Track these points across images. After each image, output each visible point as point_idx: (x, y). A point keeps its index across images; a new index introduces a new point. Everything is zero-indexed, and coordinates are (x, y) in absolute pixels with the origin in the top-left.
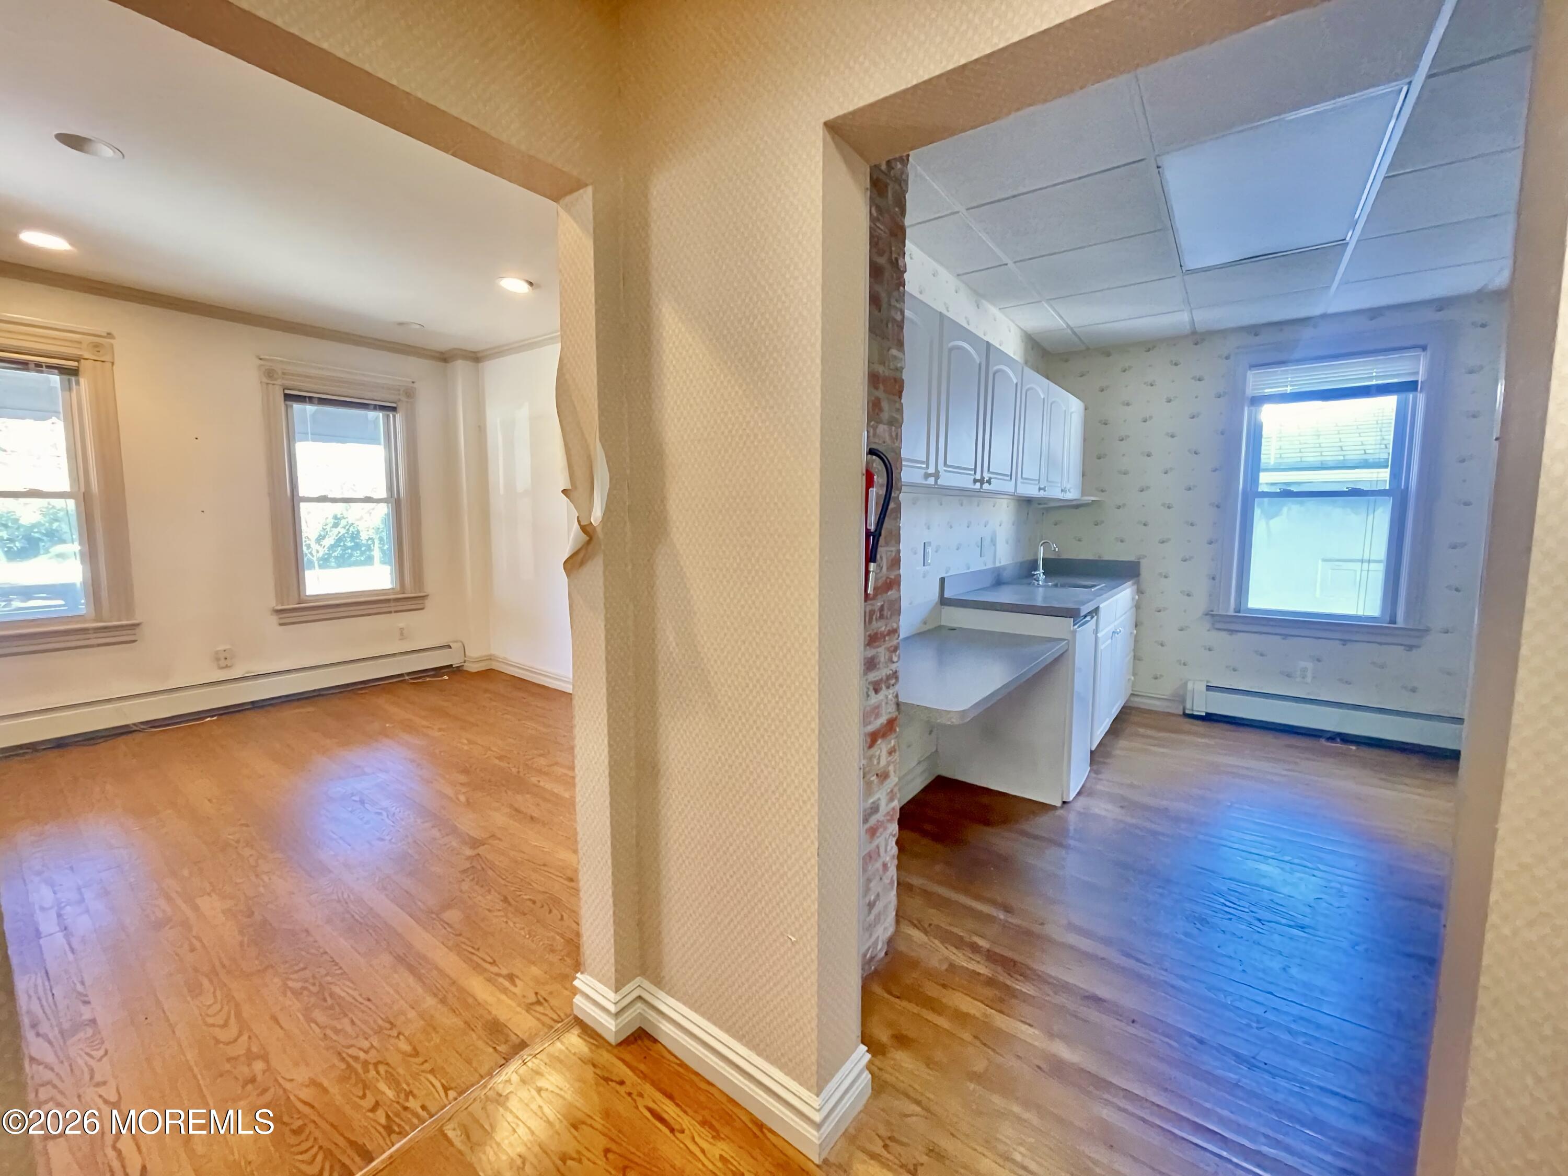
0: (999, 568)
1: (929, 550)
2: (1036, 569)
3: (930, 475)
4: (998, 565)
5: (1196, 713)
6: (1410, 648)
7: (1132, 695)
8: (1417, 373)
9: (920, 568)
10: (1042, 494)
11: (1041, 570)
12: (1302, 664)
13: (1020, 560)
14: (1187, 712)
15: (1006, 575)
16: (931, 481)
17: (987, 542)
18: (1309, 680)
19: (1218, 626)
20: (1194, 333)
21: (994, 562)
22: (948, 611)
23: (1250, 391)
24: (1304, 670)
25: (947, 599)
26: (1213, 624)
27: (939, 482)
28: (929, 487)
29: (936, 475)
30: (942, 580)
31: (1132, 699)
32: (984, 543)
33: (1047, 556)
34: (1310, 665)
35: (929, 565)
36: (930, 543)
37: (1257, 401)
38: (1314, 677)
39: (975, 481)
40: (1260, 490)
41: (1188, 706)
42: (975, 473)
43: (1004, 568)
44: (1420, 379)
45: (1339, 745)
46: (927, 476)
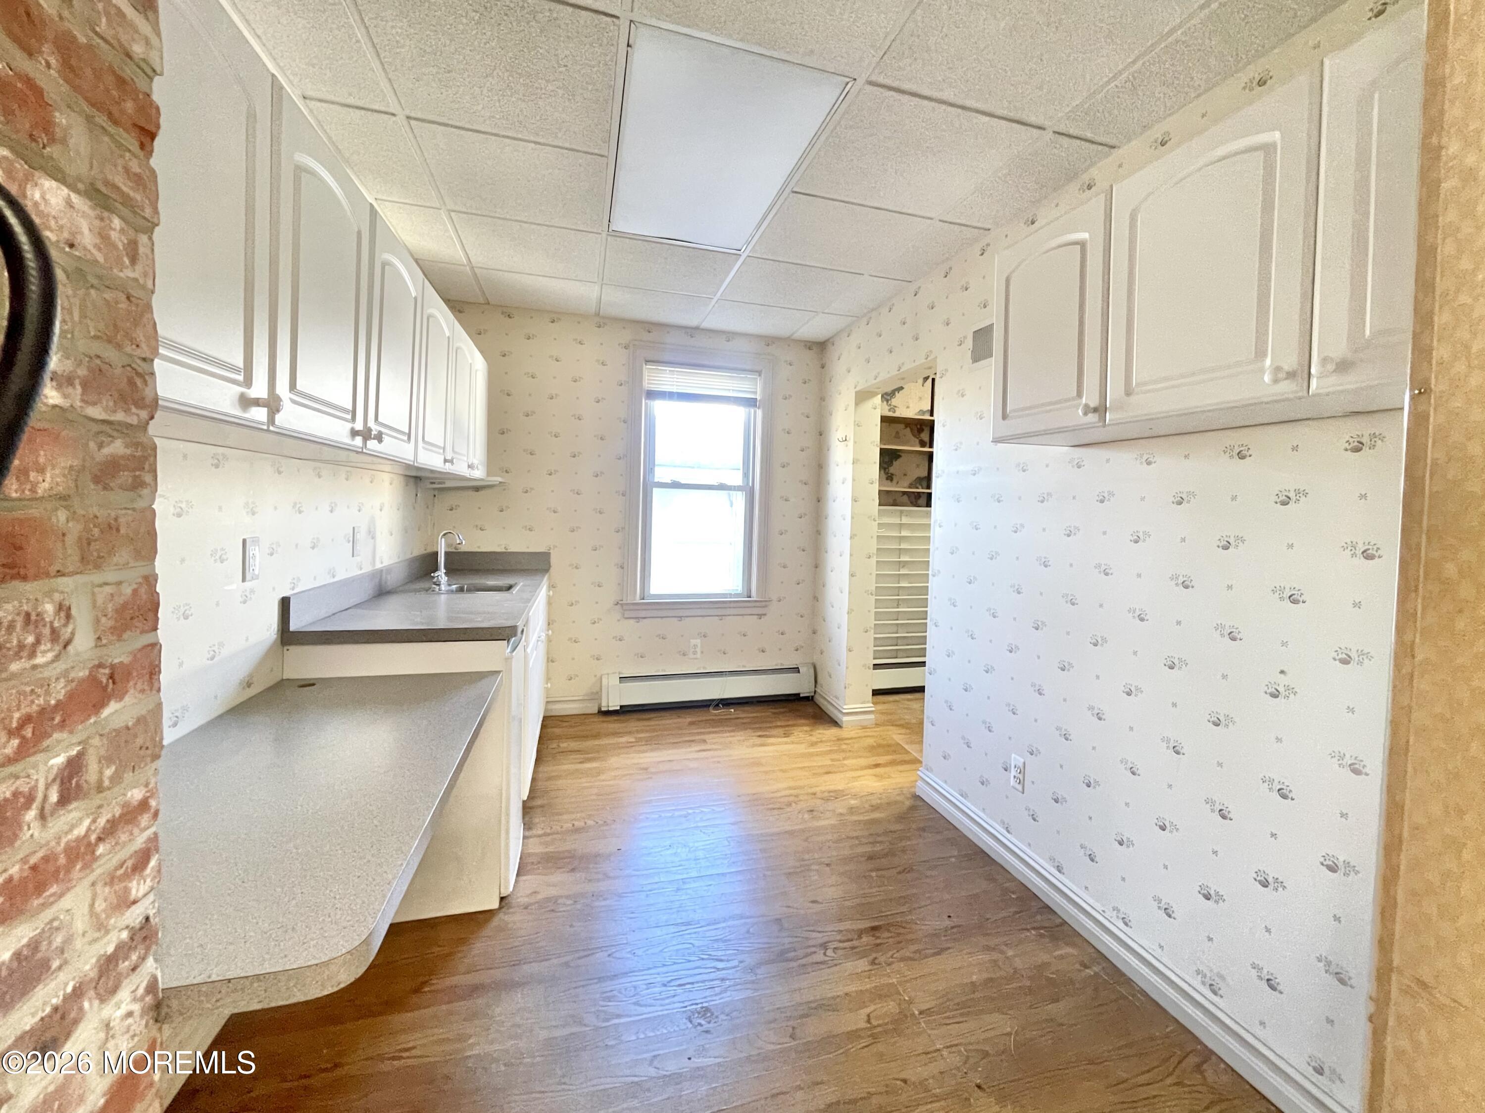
0: (381, 571)
1: (252, 550)
2: (436, 569)
3: (257, 402)
4: (379, 566)
5: (611, 709)
6: (760, 616)
7: (547, 702)
8: (755, 393)
9: (236, 585)
10: (448, 468)
11: (443, 571)
12: (693, 642)
13: (409, 556)
14: (603, 709)
15: (392, 580)
16: (259, 414)
17: (361, 536)
18: (699, 655)
19: (627, 614)
20: (597, 314)
21: (373, 562)
22: (295, 651)
23: (647, 385)
24: (695, 646)
25: (292, 632)
26: (624, 615)
27: (279, 418)
28: (252, 427)
29: (273, 405)
30: (285, 603)
31: (551, 707)
32: (358, 536)
33: (448, 550)
34: (698, 642)
35: (255, 577)
36: (256, 541)
37: (652, 395)
38: (702, 652)
39: (354, 433)
40: (656, 480)
41: (604, 704)
42: (354, 419)
43: (389, 570)
44: (758, 398)
45: (721, 711)
46: (246, 402)
